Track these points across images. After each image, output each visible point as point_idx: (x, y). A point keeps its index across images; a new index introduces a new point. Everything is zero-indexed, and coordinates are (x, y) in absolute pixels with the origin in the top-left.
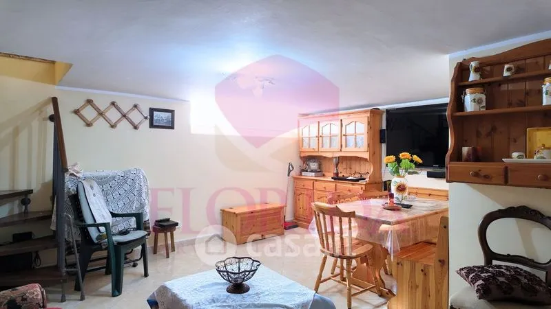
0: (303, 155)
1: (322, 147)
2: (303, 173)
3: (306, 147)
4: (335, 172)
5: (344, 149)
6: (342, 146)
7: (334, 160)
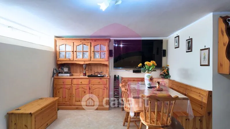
0: (59, 63)
1: (77, 58)
2: (60, 75)
3: (62, 57)
4: (84, 72)
5: (92, 59)
6: (91, 57)
7: (84, 65)
